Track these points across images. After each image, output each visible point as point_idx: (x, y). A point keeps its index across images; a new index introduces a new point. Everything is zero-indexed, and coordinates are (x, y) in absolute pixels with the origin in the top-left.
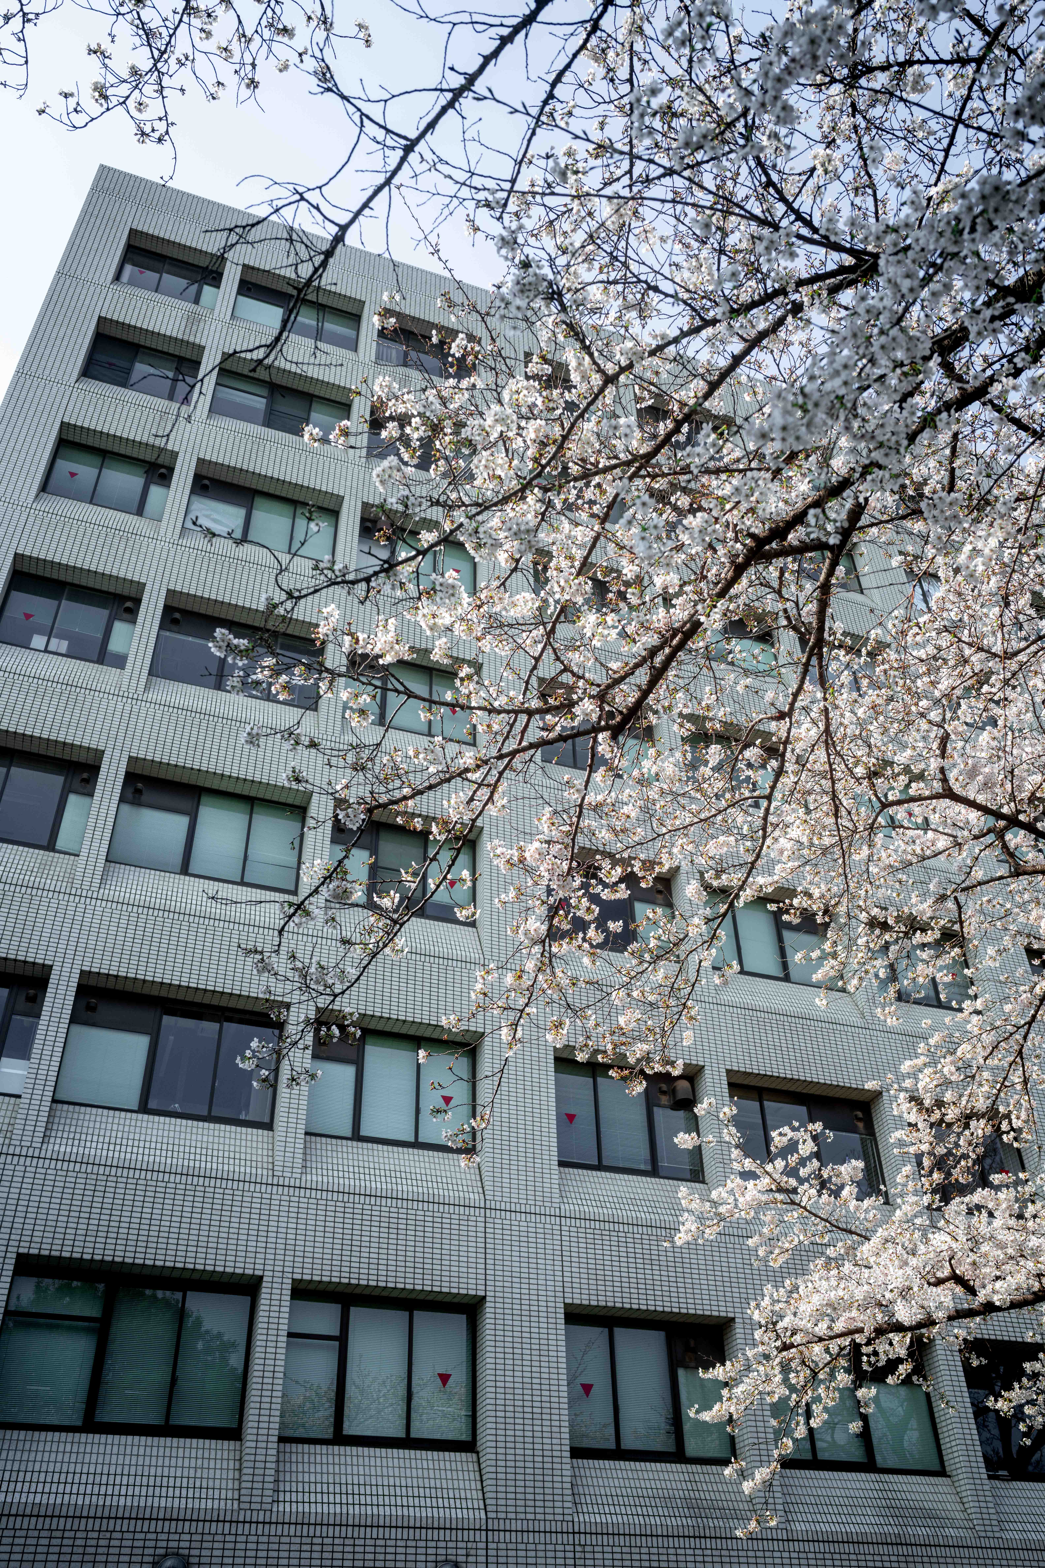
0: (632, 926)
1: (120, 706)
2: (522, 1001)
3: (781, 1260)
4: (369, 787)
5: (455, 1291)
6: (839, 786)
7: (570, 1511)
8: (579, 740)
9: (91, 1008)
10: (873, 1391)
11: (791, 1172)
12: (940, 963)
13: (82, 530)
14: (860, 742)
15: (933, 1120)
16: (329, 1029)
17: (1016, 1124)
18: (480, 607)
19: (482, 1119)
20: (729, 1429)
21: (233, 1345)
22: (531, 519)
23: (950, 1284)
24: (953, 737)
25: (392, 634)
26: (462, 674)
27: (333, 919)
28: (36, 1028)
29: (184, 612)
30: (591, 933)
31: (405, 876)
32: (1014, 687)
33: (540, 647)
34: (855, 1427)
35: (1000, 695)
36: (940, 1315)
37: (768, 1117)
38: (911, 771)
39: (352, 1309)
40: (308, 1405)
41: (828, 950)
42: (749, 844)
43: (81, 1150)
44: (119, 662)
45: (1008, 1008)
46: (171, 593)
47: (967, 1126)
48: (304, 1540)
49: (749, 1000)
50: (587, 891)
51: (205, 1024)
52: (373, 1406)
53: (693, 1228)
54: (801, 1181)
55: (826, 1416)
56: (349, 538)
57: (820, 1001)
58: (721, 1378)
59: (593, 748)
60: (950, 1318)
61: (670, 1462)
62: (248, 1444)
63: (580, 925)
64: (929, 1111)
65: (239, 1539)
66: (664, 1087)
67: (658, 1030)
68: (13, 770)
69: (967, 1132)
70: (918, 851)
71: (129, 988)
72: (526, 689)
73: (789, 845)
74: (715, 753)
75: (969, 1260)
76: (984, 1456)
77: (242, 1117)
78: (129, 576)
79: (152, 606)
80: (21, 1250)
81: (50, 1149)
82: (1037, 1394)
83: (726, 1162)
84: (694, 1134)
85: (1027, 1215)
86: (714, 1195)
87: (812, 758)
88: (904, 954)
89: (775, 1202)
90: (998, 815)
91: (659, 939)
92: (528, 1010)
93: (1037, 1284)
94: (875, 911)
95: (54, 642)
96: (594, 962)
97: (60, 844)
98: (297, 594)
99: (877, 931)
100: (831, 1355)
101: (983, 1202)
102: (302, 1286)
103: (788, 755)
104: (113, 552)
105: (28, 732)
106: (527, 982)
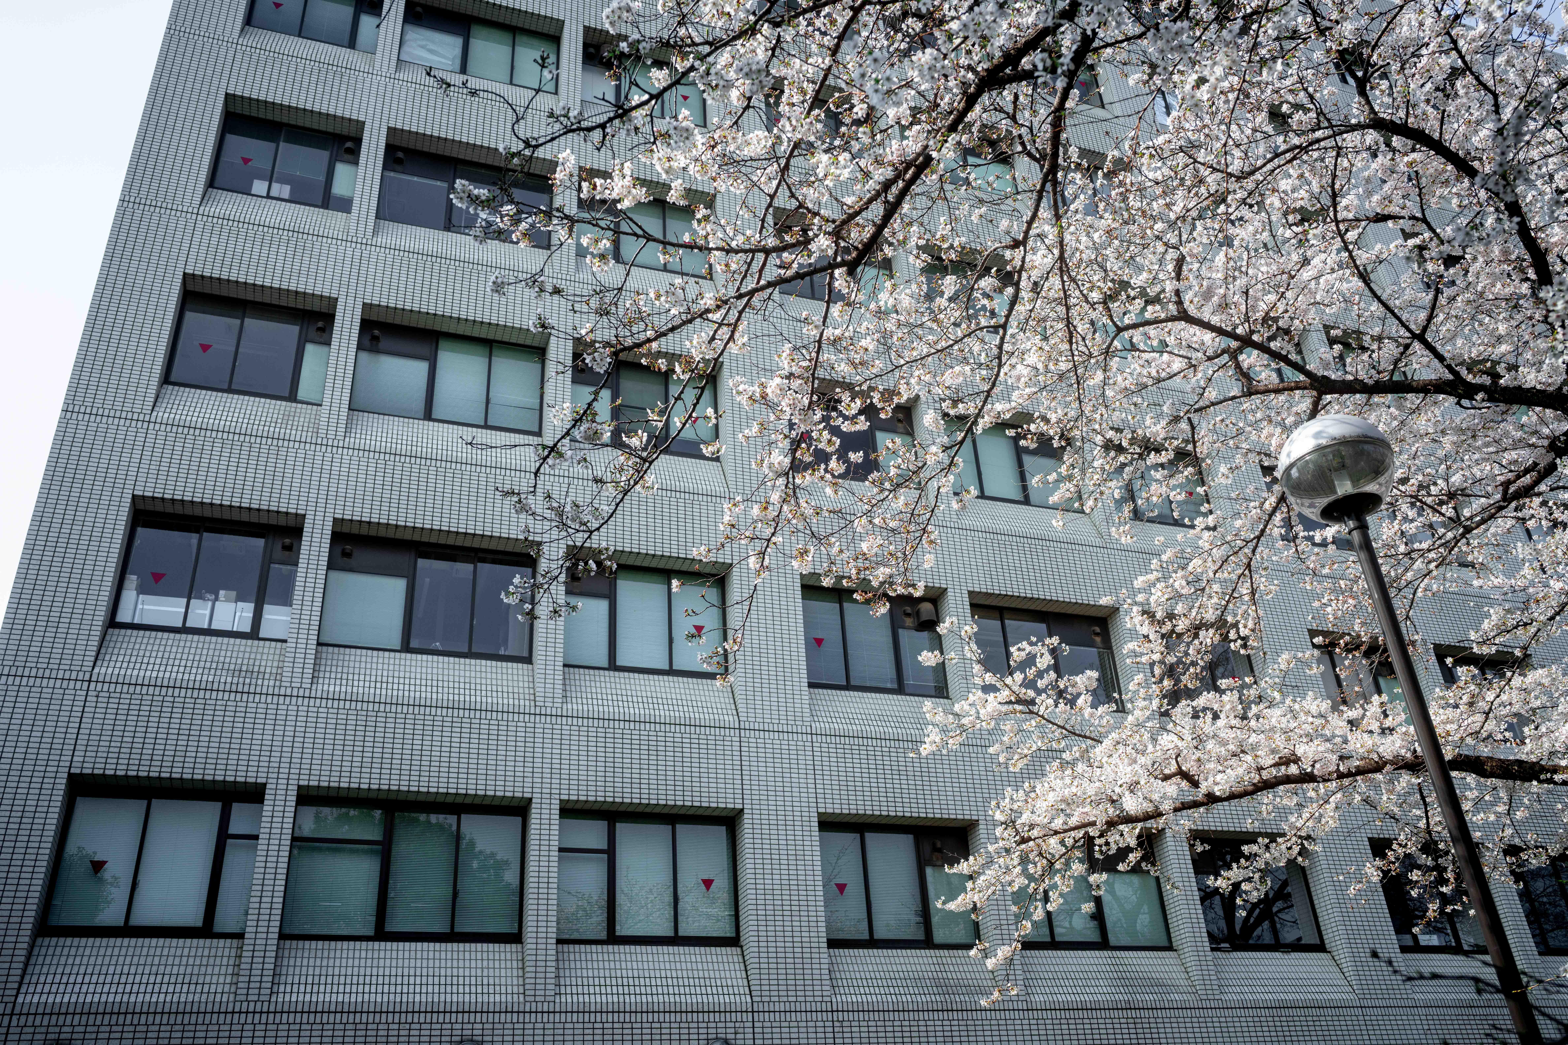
0: (873, 456)
1: (349, 252)
2: (769, 531)
3: (1020, 765)
4: (614, 332)
5: (714, 805)
6: (1074, 312)
7: (829, 993)
8: (817, 277)
9: (347, 555)
10: (1105, 876)
11: (1029, 684)
12: (1173, 482)
13: (293, 66)
14: (1095, 267)
15: (1164, 631)
16: (586, 563)
17: (1243, 632)
18: (713, 147)
19: (735, 641)
20: (973, 916)
21: (507, 863)
22: (762, 55)
23: (1177, 779)
24: (1188, 259)
25: (628, 178)
26: (699, 216)
27: (585, 459)
28: (295, 576)
29: (406, 151)
30: (833, 464)
31: (652, 416)
32: (1251, 206)
33: (775, 183)
34: (1088, 907)
35: (1238, 214)
36: (1166, 806)
37: (1009, 635)
38: (1147, 294)
39: (618, 825)
40: (581, 913)
41: (1064, 473)
42: (984, 372)
43: (349, 689)
44: (345, 205)
45: (1238, 523)
46: (392, 131)
47: (1196, 636)
48: (586, 1025)
49: (989, 524)
50: (828, 424)
51: (459, 566)
52: (642, 911)
53: (937, 739)
54: (1039, 692)
55: (1061, 901)
56: (572, 66)
57: (1057, 522)
58: (966, 872)
59: (830, 284)
60: (1176, 810)
61: (920, 948)
62: (529, 946)
63: (822, 457)
64: (1161, 623)
65: (527, 1026)
66: (909, 610)
67: (899, 554)
68: (247, 321)
69: (1196, 642)
70: (1154, 373)
71: (382, 533)
72: (763, 227)
73: (1025, 371)
74: (950, 283)
75: (1194, 757)
76: (1208, 932)
77: (502, 652)
78: (347, 115)
79: (373, 146)
80: (302, 783)
81: (320, 688)
82: (1254, 873)
83: (967, 677)
84: (937, 652)
85: (1250, 715)
86: (957, 708)
87: (1047, 285)
88: (1139, 474)
89: (1014, 712)
90: (1233, 336)
91: (899, 467)
92: (774, 539)
93: (1257, 777)
94: (1110, 434)
95: (276, 187)
96: (836, 492)
97: (301, 394)
98: (534, 143)
99: (1112, 454)
100: (1066, 847)
101: (1208, 705)
102: (569, 806)
103: (1023, 284)
104: (327, 89)
105: (259, 282)
106: (772, 513)
